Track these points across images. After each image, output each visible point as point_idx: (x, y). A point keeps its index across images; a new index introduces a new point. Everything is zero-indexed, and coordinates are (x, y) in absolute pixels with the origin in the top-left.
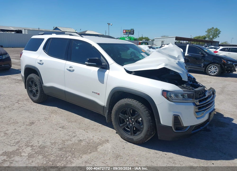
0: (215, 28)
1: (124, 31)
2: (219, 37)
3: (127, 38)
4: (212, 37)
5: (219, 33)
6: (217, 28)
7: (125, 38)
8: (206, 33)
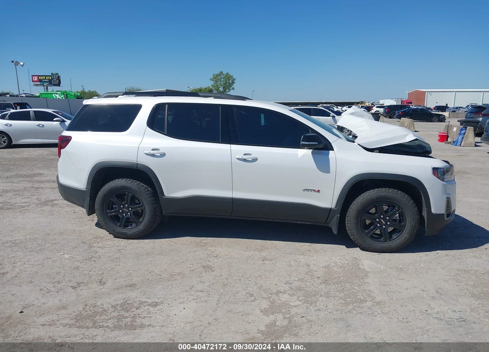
0: (225, 73)
1: (36, 78)
2: (233, 89)
3: (57, 94)
4: (222, 89)
5: (233, 82)
6: (227, 73)
7: (53, 94)
8: (212, 83)
